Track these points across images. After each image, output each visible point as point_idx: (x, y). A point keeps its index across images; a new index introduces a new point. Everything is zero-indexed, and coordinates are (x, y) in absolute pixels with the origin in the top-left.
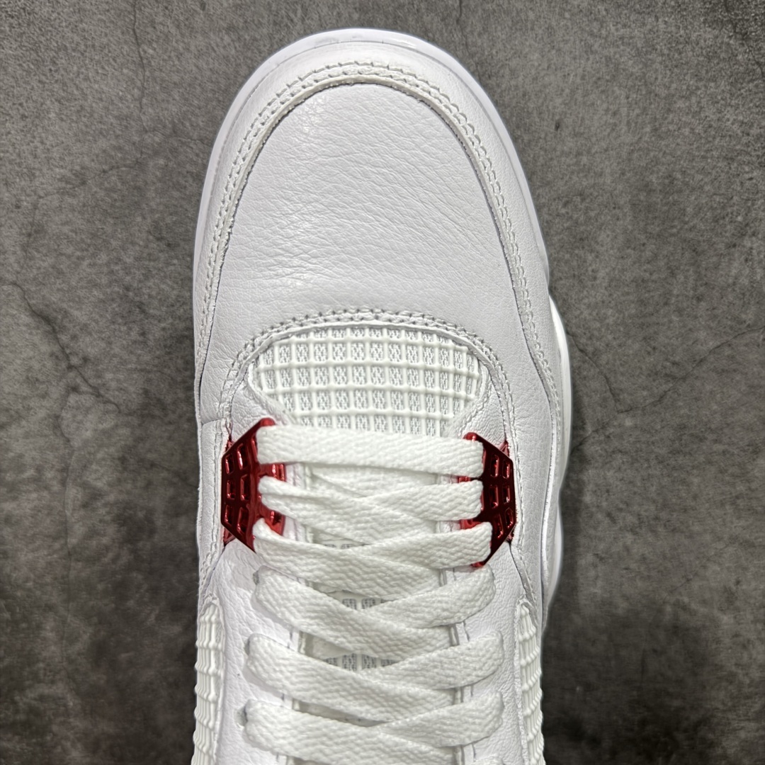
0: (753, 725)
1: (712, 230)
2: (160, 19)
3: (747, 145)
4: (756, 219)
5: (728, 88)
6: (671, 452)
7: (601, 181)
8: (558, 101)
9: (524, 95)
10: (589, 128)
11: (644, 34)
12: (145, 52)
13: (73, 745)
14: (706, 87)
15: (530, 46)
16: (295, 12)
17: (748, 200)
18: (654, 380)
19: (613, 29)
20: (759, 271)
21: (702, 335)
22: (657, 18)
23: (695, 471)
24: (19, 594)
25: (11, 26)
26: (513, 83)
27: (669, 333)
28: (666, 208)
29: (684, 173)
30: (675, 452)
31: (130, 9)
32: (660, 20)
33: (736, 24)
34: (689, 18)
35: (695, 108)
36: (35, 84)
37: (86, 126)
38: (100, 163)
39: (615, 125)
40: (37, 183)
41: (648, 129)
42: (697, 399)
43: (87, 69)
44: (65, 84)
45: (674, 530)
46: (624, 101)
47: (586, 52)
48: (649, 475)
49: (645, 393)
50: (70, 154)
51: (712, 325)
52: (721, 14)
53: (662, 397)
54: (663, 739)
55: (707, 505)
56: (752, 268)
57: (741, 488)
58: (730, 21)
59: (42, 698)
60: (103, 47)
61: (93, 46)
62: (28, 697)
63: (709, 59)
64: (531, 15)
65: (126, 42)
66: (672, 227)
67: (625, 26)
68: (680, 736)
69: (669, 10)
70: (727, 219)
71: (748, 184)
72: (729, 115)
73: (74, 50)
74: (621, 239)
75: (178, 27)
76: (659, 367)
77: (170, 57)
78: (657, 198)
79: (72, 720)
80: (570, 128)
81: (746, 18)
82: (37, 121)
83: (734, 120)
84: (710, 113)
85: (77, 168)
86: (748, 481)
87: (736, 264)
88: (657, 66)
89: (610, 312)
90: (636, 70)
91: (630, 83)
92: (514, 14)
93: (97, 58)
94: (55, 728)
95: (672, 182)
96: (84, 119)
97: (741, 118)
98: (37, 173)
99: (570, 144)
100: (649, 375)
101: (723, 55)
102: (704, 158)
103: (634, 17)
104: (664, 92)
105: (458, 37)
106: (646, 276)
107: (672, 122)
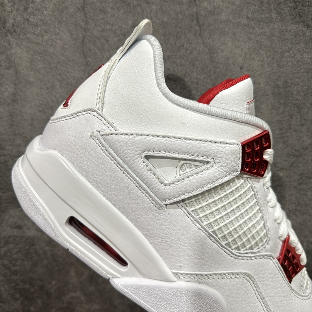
1: (304, 99)
2: (92, 48)
5: (304, 46)
6: (298, 184)
8: (240, 59)
9: (227, 59)
10: (253, 68)
11: (270, 30)
12: (89, 60)
14: (295, 47)
15: (227, 41)
18: (289, 158)
19: (258, 30)
21: (305, 139)
22: (274, 24)
23: (309, 190)
24: (61, 260)
25: (41, 57)
26: (223, 55)
27: (292, 139)
28: (285, 93)
29: (291, 79)
30: (300, 184)
31: (81, 46)
32: (275, 25)
33: (304, 22)
34: (286, 23)
35: (292, 55)
36: (51, 76)
39: (263, 65)
41: (275, 65)
42: (306, 163)
43: (68, 69)
44: (61, 75)
45: (303, 214)
46: (265, 56)
47: (249, 40)
48: (291, 193)
49: (286, 163)
51: (308, 134)
52: (298, 19)
58: (302, 21)
59: (72, 298)
60: (73, 61)
61: (70, 60)
62: (67, 298)
63: (296, 36)
65: (81, 58)
66: (289, 100)
67: (262, 28)
69: (278, 20)
70: (310, 95)
72: (306, 56)
73: (63, 63)
74: (270, 106)
75: (99, 50)
76: (290, 152)
77: (97, 61)
78: (282, 90)
79: (83, 305)
80: (246, 69)
81: (308, 19)
82: (53, 89)
83: (308, 57)
84: (298, 56)
88: (276, 41)
90: (268, 44)
91: (266, 49)
92: (220, 30)
93: (72, 64)
94: (78, 308)
95: (287, 84)
96: (69, 87)
97: (310, 56)
100: (287, 156)
101: (300, 34)
102: (298, 73)
103: (265, 25)
104: (280, 51)
105: (200, 41)
106: (281, 119)
107: (284, 61)
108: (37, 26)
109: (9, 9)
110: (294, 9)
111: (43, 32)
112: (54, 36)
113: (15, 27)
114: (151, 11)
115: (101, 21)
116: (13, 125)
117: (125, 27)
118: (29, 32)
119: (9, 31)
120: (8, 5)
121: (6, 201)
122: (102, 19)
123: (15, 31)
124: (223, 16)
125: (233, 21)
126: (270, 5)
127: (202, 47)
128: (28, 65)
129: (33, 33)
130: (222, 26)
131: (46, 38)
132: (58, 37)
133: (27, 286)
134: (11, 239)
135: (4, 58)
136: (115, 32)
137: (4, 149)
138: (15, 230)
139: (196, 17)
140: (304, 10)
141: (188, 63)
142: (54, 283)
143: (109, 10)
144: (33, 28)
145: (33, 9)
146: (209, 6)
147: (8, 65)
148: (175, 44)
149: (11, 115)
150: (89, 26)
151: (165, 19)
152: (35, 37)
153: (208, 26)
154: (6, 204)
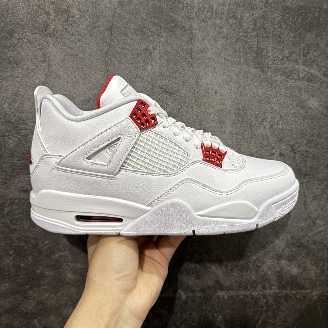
0: (270, 261)
1: (255, 120)
2: (113, 59)
3: (264, 98)
4: (266, 117)
5: (259, 84)
7: (227, 107)
8: (216, 86)
9: (208, 84)
10: (224, 93)
11: (238, 70)
12: (108, 68)
13: (69, 272)
14: (253, 83)
15: (209, 72)
16: (149, 60)
17: (264, 112)
19: (230, 68)
20: (267, 131)
21: (253, 148)
22: (241, 66)
25: (71, 58)
26: (205, 81)
27: (244, 147)
28: (243, 114)
29: (248, 105)
31: (105, 56)
33: (261, 68)
34: (249, 66)
35: (251, 89)
36: (76, 74)
37: (91, 86)
38: (94, 97)
39: (231, 93)
40: (75, 101)
41: (239, 94)
43: (92, 71)
44: (85, 75)
46: (233, 86)
47: (223, 74)
50: (85, 94)
52: (257, 65)
54: (245, 266)
56: (266, 130)
58: (259, 67)
59: (60, 256)
60: (96, 66)
61: (94, 65)
62: (55, 257)
63: (254, 77)
64: (210, 64)
65: (103, 65)
66: (245, 119)
67: (233, 68)
68: (250, 265)
69: (244, 64)
71: (264, 108)
72: (259, 91)
73: (88, 66)
74: (232, 122)
75: (118, 62)
78: (241, 112)
79: (69, 264)
80: (219, 93)
81: (263, 67)
82: (76, 84)
84: (255, 90)
85: (87, 97)
87: (261, 129)
88: (241, 78)
90: (236, 79)
91: (234, 82)
92: (206, 64)
93: (95, 68)
94: (63, 266)
95: (245, 108)
96: (90, 84)
97: (262, 92)
98: (76, 98)
99: (219, 97)
101: (258, 76)
102: (253, 101)
103: (235, 65)
104: (243, 85)
105: (191, 69)
106: (238, 132)
107: (245, 92)
108: (72, 35)
109: (53, 18)
110: (256, 58)
111: (77, 41)
112: (84, 45)
113: (55, 32)
114: (160, 41)
115: (123, 41)
117: (140, 49)
118: (65, 38)
119: (49, 34)
120: (52, 15)
121: (18, 168)
122: (124, 40)
123: (54, 35)
124: (209, 55)
125: (215, 59)
126: (240, 53)
127: (191, 73)
128: (60, 62)
129: (69, 39)
130: (207, 61)
131: (78, 45)
132: (88, 46)
133: (22, 244)
134: (16, 201)
135: (41, 54)
136: (132, 51)
138: (22, 193)
139: (190, 52)
140: (262, 61)
141: (180, 83)
142: (46, 242)
143: (130, 34)
144: (69, 36)
145: (72, 22)
146: (200, 46)
147: (43, 59)
148: (174, 68)
150: (113, 43)
151: (169, 49)
152: (70, 42)
153: (198, 59)
154: (18, 170)
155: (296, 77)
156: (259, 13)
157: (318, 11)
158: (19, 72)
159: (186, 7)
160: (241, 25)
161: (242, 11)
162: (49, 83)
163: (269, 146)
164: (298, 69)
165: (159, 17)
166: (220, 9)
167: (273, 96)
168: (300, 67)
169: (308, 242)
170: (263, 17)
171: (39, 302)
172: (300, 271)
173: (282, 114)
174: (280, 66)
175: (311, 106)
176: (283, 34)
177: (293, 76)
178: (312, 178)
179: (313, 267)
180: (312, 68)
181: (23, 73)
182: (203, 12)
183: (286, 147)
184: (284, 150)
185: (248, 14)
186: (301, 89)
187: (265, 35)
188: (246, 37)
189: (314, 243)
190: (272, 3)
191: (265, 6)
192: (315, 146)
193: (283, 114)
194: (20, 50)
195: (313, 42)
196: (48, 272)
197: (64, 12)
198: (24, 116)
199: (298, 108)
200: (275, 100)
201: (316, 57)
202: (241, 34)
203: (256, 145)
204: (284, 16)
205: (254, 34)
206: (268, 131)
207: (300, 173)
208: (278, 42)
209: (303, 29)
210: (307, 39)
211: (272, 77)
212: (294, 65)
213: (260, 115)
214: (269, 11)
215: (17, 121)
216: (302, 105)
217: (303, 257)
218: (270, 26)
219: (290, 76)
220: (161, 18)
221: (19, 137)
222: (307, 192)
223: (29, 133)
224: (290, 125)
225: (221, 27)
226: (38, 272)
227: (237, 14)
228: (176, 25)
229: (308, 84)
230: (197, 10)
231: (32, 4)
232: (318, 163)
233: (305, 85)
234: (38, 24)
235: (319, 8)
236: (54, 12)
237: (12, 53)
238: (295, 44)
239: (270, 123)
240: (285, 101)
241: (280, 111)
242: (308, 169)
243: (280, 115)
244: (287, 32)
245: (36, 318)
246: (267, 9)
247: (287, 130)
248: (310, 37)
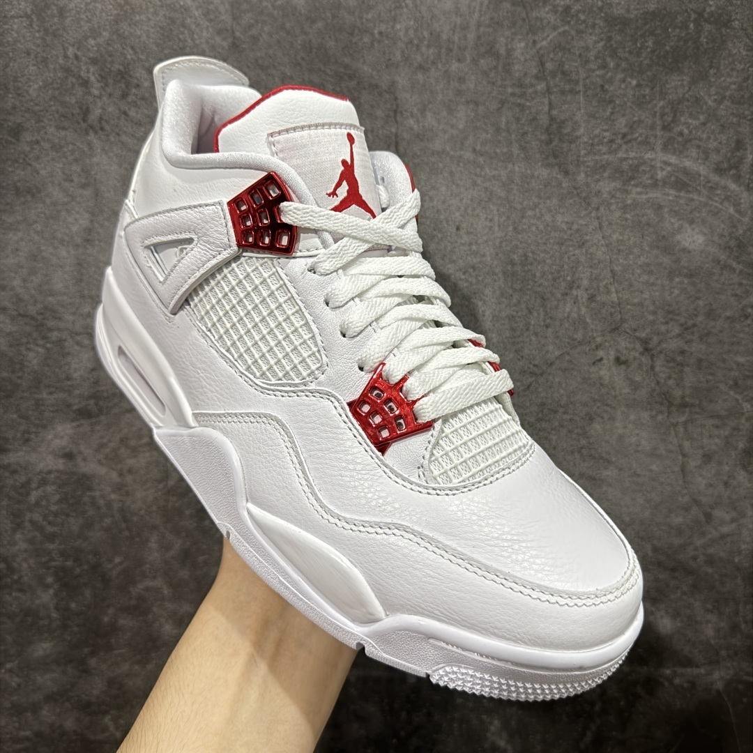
1: (553, 286)
3: (571, 235)
4: (578, 279)
5: (557, 202)
6: (537, 420)
7: (484, 259)
8: (458, 214)
9: (438, 212)
10: (476, 229)
11: (506, 173)
13: (167, 621)
14: (544, 202)
15: (440, 183)
17: (573, 267)
18: (523, 376)
19: (488, 171)
21: (551, 348)
22: (514, 164)
23: (553, 432)
24: (135, 519)
26: (431, 204)
27: (530, 347)
29: (533, 253)
30: (539, 420)
33: (560, 166)
34: (533, 164)
35: (538, 215)
39: (491, 227)
41: (511, 228)
42: (550, 387)
46: (495, 212)
47: (473, 186)
49: (519, 384)
51: (556, 342)
52: (551, 160)
53: (529, 387)
55: (562, 453)
56: (579, 308)
57: (583, 442)
58: (557, 164)
59: (147, 589)
62: (137, 589)
63: (545, 186)
64: (441, 165)
66: (528, 285)
67: (495, 169)
69: (521, 159)
70: (561, 279)
72: (559, 218)
74: (498, 292)
76: (526, 368)
78: (518, 268)
79: (166, 603)
80: (465, 230)
81: (566, 162)
83: (562, 221)
84: (548, 217)
86: (588, 438)
87: (568, 305)
88: (515, 192)
89: (494, 335)
90: (503, 194)
91: (499, 202)
92: (431, 165)
94: (155, 609)
95: (526, 259)
97: (566, 220)
99: (465, 238)
100: (520, 373)
101: (553, 184)
102: (545, 244)
103: (500, 164)
104: (519, 207)
106: (515, 313)
107: (525, 224)
109: (96, 92)
110: (547, 144)
113: (103, 122)
116: (81, 280)
118: (125, 132)
119: (91, 127)
120: (95, 86)
121: (51, 409)
123: (102, 129)
124: (437, 145)
125: (452, 153)
126: (510, 135)
128: (118, 184)
130: (433, 159)
133: (69, 563)
134: (52, 476)
135: (79, 170)
137: (60, 319)
139: (394, 142)
140: (561, 148)
142: (117, 560)
144: (132, 128)
145: (136, 98)
146: (416, 126)
147: (83, 181)
149: (79, 264)
152: (135, 142)
153: (413, 157)
154: (52, 414)
155: (647, 179)
156: (549, 39)
157: (695, 21)
158: (39, 210)
159: (379, 42)
160: (508, 70)
161: (508, 37)
162: (100, 230)
163: (590, 342)
164: (652, 160)
165: (320, 69)
166: (456, 38)
167: (591, 227)
168: (657, 156)
169: (695, 558)
170: (559, 47)
171: (111, 682)
172: (679, 624)
173: (616, 268)
174: (606, 157)
175: (687, 245)
176: (610, 81)
177: (640, 177)
178: (698, 413)
179: (710, 616)
180: (687, 157)
181: (47, 212)
182: (418, 50)
183: (629, 342)
184: (624, 352)
185: (523, 44)
186: (660, 207)
187: (567, 87)
188: (523, 95)
189: (710, 561)
190: (579, 12)
191: (562, 21)
192: (701, 338)
193: (620, 268)
194: (38, 166)
195: (687, 96)
196: (125, 622)
197: (119, 77)
198: (55, 302)
199: (656, 252)
200: (599, 236)
201: (696, 128)
202: (510, 90)
203: (557, 342)
204: (610, 38)
205: (541, 87)
206: (583, 310)
207: (669, 401)
208: (599, 102)
209: (659, 65)
210: (669, 89)
211: (587, 185)
212: (641, 152)
213: (562, 273)
214: (573, 33)
215: (42, 314)
216: (665, 245)
217: (684, 593)
218: (577, 67)
219: (632, 178)
220: (324, 72)
221: (48, 345)
222: (687, 444)
223: (69, 337)
224: (637, 293)
225: (462, 80)
226: (106, 619)
227: (497, 46)
228: (358, 84)
229: (677, 194)
230: (403, 46)
231: (52, 67)
232: (711, 377)
233: (670, 198)
234: (69, 108)
235: (695, 12)
236: (98, 81)
237: (22, 173)
238: (640, 103)
239: (587, 290)
240: (621, 238)
241: (611, 262)
242: (688, 392)
243: (612, 271)
244: (620, 76)
245: (107, 712)
246: (567, 28)
247: (631, 305)
248: (677, 84)
